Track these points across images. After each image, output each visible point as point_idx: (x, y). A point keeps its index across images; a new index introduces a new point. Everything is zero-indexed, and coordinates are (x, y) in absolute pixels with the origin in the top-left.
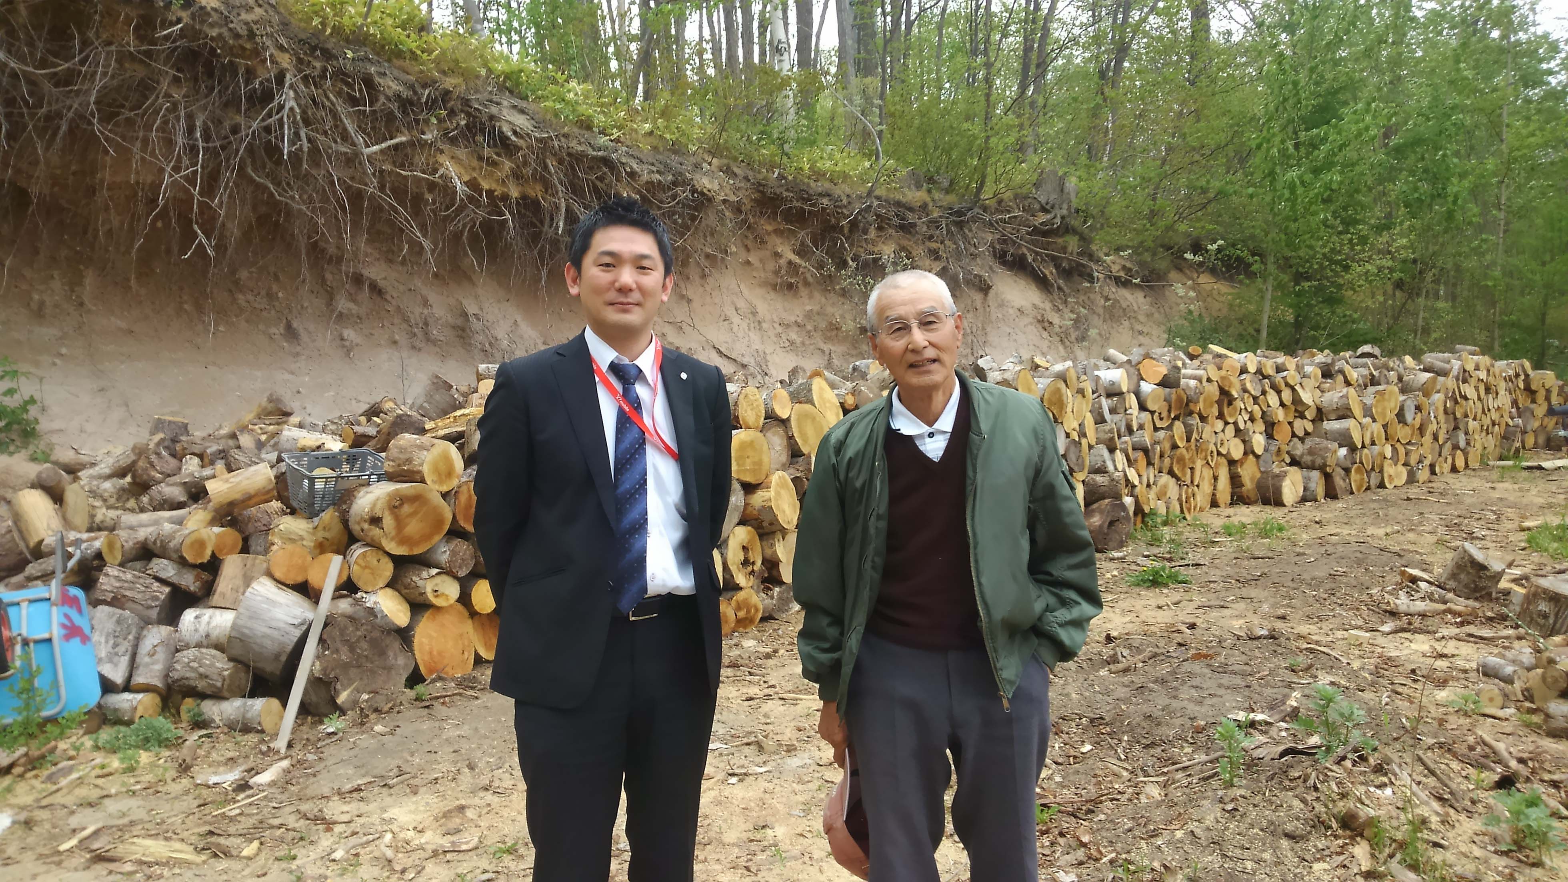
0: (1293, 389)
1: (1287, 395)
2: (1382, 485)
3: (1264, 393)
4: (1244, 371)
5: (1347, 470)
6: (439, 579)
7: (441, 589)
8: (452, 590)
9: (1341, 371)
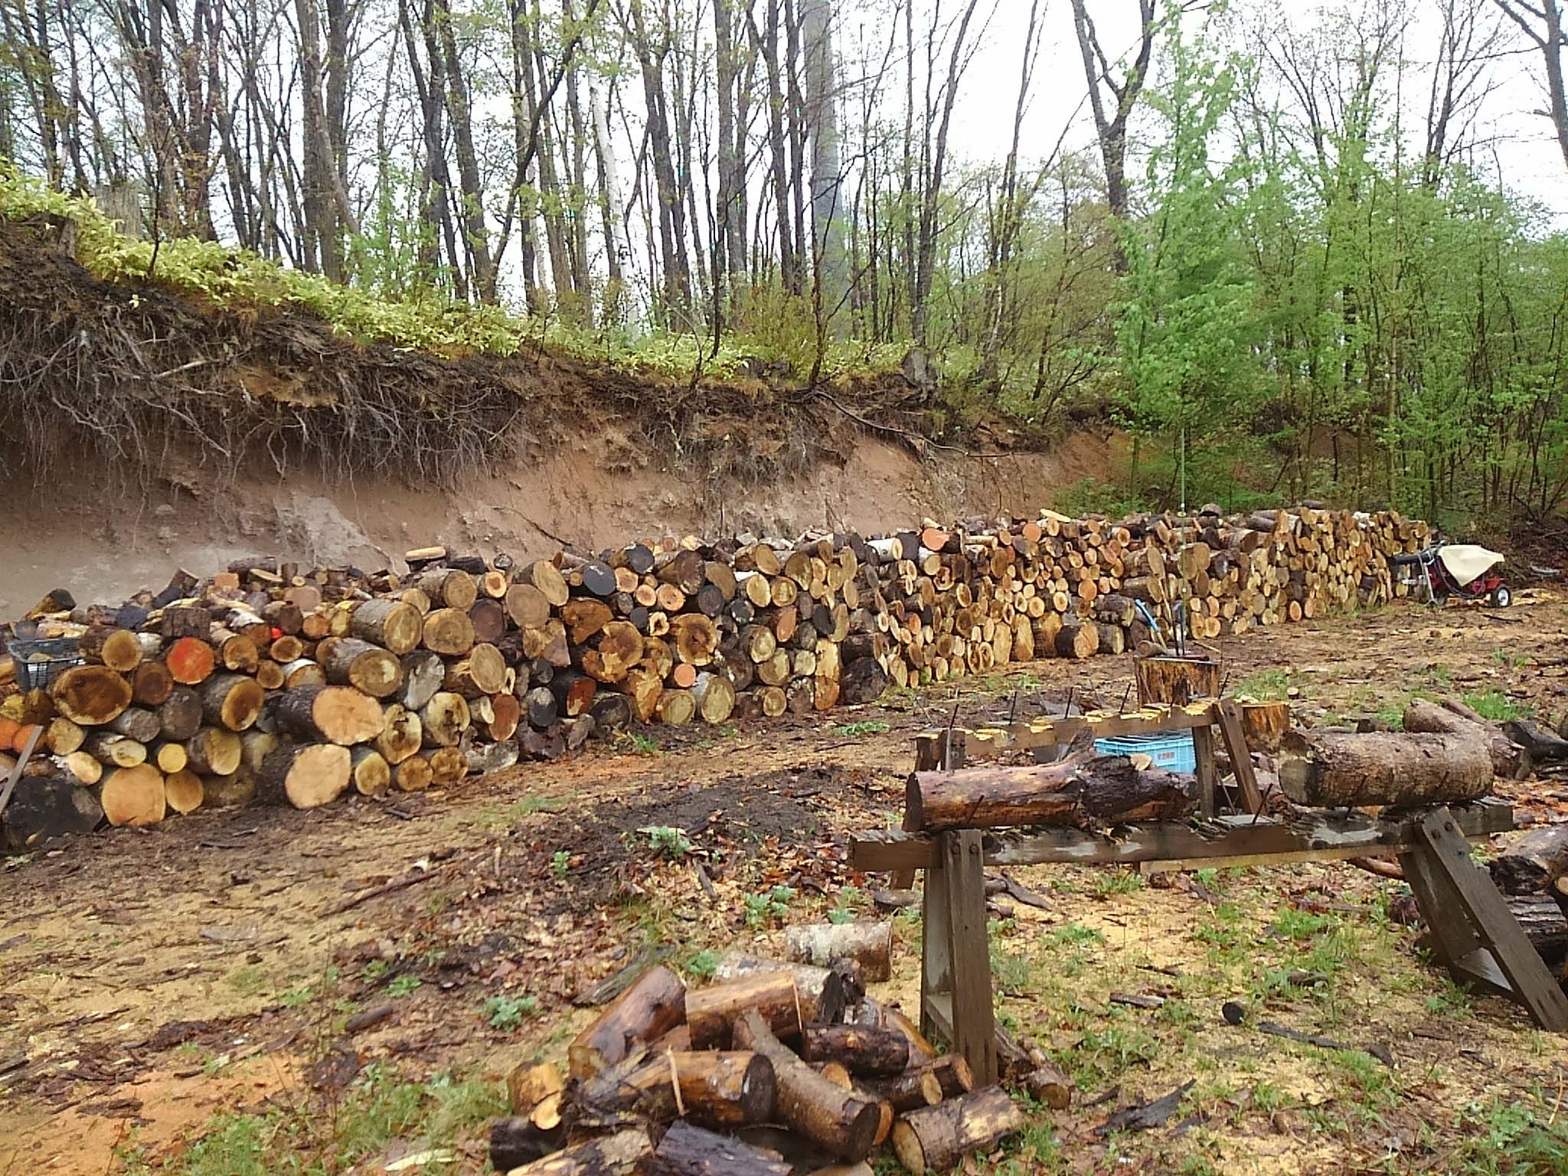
0: (1097, 549)
1: (1090, 556)
3: (1065, 554)
4: (1044, 534)
6: (123, 744)
7: (126, 753)
8: (139, 754)
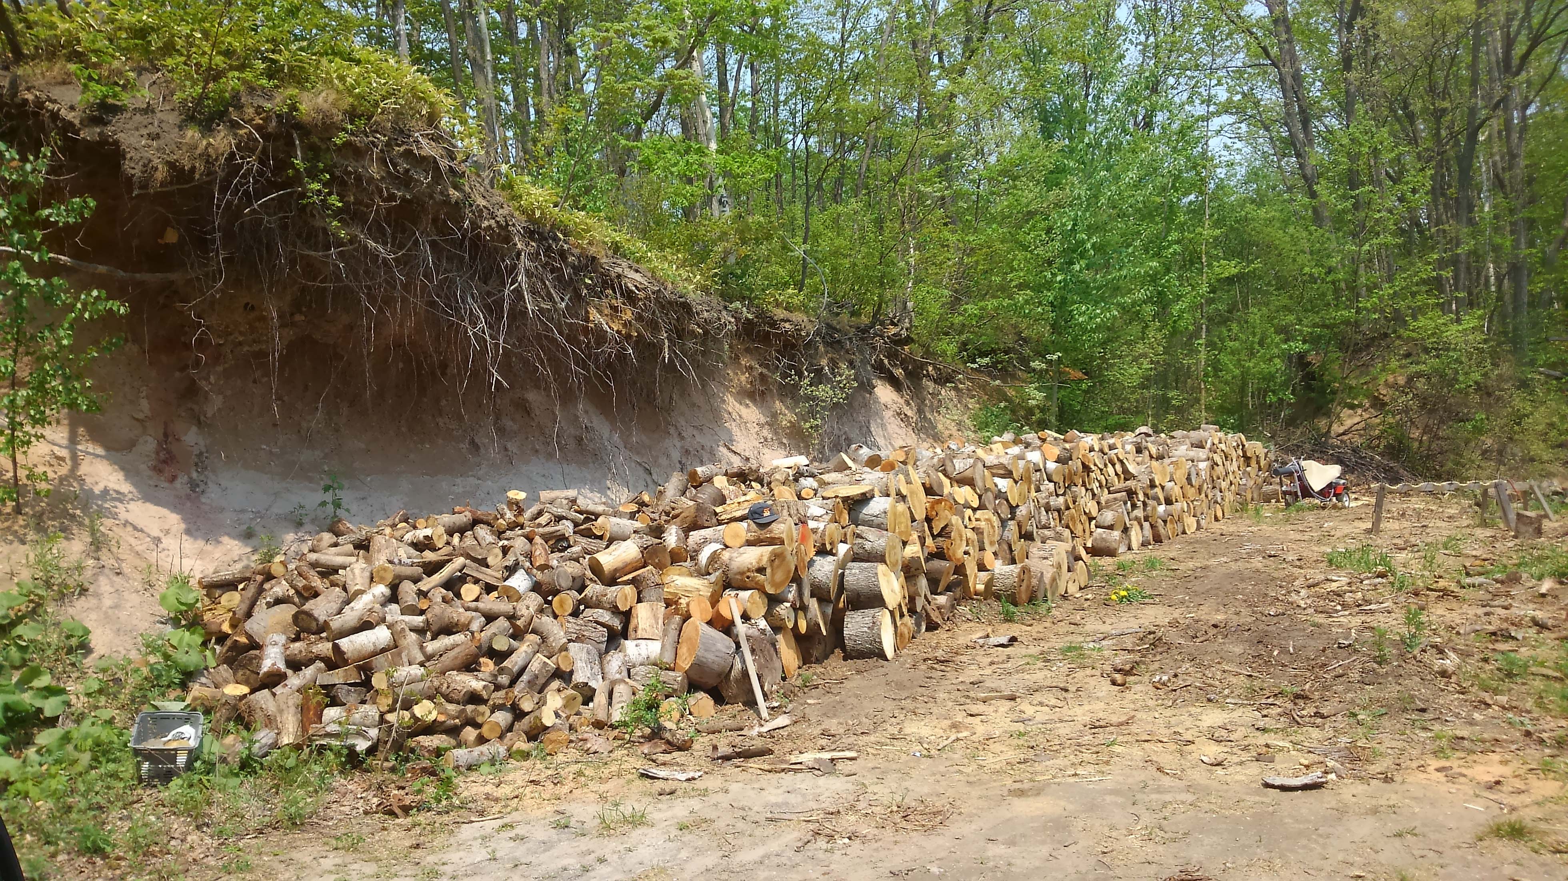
0: (1121, 462)
1: (1118, 467)
2: (1184, 532)
3: (1106, 465)
4: (1091, 450)
5: (1165, 522)
6: (789, 610)
9: (1146, 448)
